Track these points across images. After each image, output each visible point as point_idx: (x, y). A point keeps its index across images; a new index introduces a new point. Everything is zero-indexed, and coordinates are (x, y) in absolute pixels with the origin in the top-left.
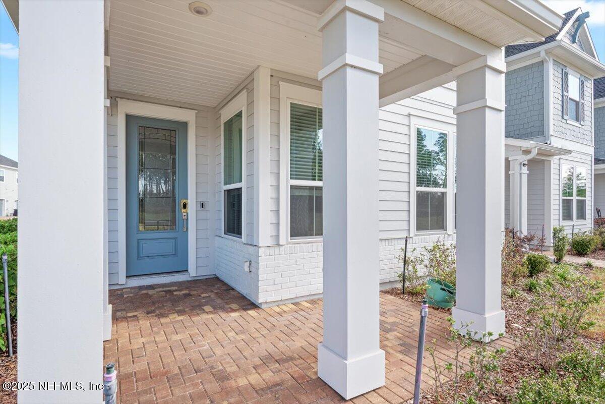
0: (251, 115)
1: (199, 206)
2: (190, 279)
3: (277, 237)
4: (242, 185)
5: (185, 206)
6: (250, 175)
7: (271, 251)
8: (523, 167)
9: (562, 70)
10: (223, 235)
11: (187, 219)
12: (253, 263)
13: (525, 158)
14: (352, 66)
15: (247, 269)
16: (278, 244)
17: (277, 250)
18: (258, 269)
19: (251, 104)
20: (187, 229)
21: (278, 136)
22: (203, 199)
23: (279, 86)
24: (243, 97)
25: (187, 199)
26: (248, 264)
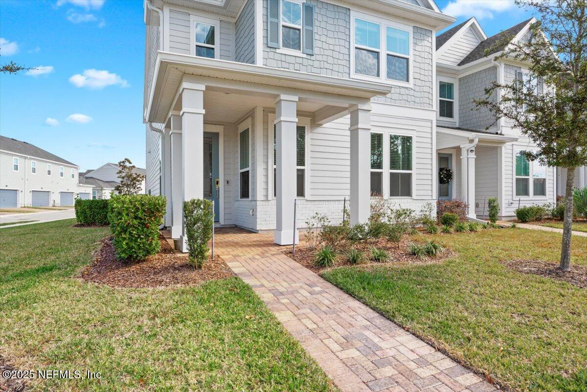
0: (253, 131)
1: (226, 183)
2: (221, 226)
3: (267, 196)
4: (249, 169)
5: (217, 183)
6: (254, 164)
7: (264, 203)
8: (470, 153)
9: (516, 71)
10: (240, 199)
11: (219, 191)
12: (254, 210)
13: (472, 146)
14: (284, 121)
15: (251, 214)
16: (267, 200)
17: (267, 203)
18: (256, 212)
19: (253, 125)
20: (219, 196)
21: (267, 142)
22: (227, 179)
23: (268, 115)
24: (249, 120)
25: (218, 178)
26: (251, 211)
